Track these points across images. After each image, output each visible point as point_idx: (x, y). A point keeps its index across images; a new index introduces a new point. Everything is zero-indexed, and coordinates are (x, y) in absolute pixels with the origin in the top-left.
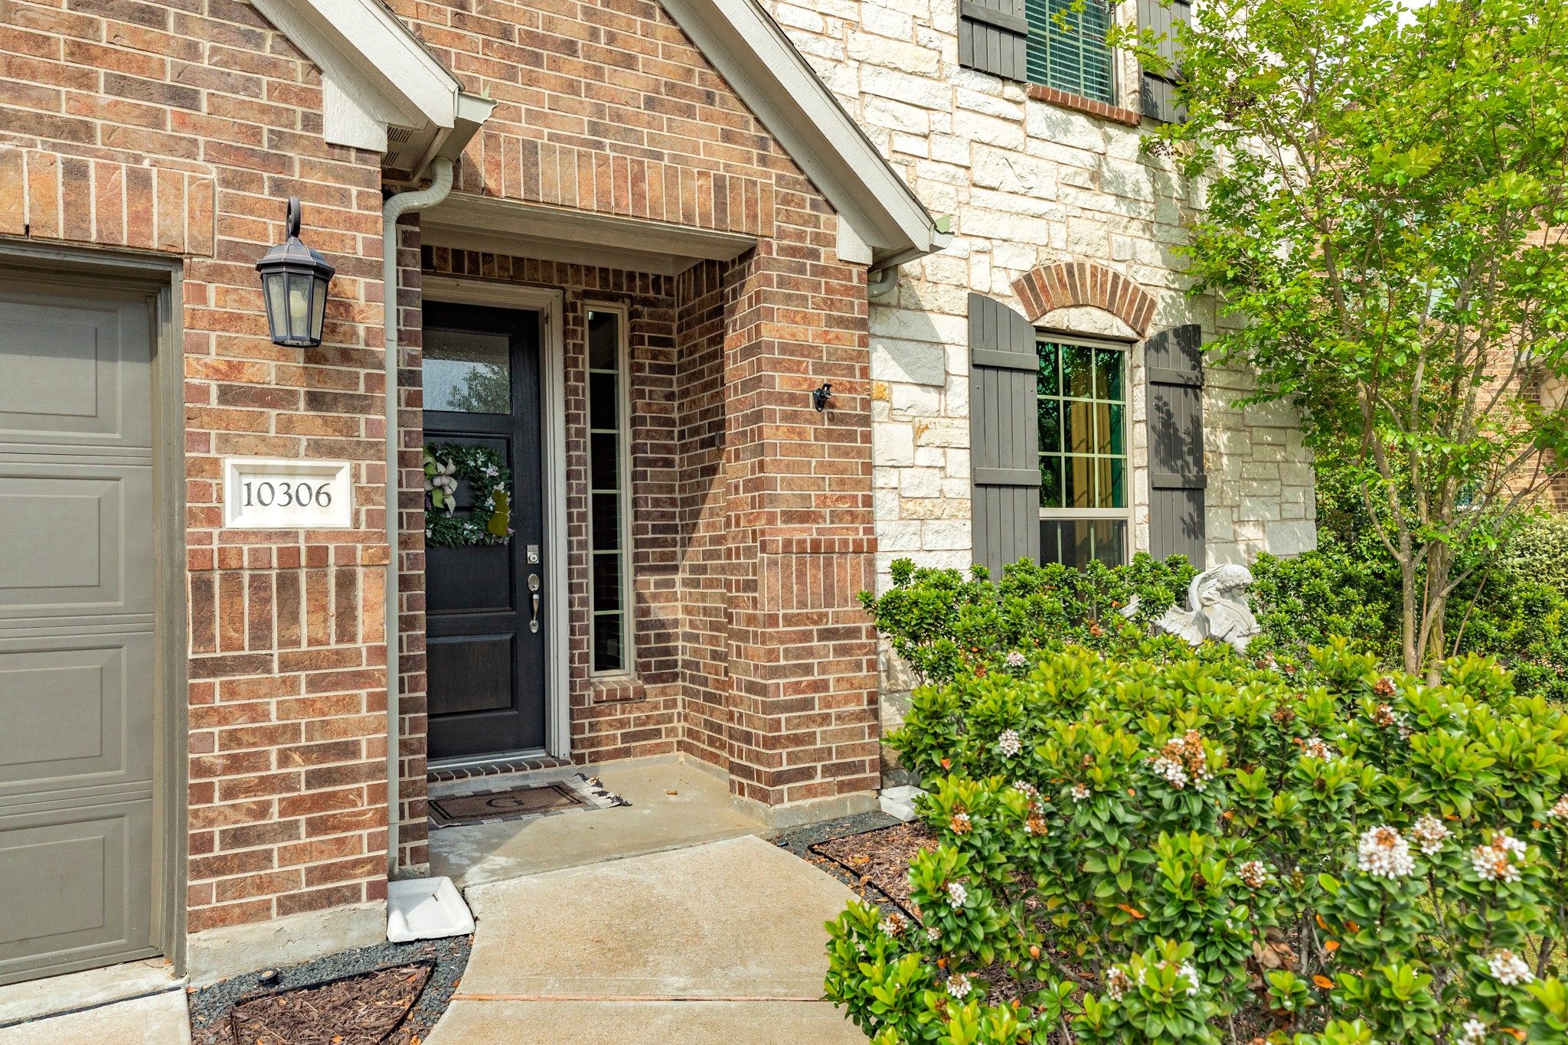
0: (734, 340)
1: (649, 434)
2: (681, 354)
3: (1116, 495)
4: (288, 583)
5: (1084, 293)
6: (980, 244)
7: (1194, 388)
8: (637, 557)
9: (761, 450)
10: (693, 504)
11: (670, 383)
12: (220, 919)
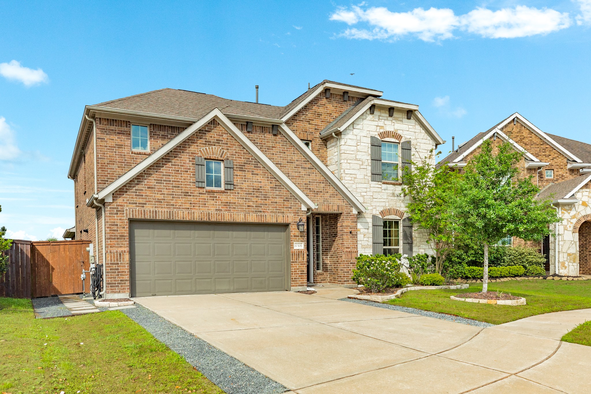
0: (339, 225)
1: (324, 235)
2: (329, 223)
3: (397, 244)
4: (299, 254)
5: (391, 213)
6: (374, 207)
7: (411, 227)
8: (322, 254)
9: (343, 239)
10: (331, 246)
11: (327, 227)
12: (294, 286)
